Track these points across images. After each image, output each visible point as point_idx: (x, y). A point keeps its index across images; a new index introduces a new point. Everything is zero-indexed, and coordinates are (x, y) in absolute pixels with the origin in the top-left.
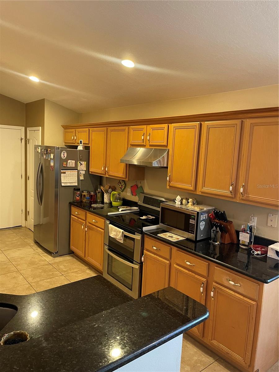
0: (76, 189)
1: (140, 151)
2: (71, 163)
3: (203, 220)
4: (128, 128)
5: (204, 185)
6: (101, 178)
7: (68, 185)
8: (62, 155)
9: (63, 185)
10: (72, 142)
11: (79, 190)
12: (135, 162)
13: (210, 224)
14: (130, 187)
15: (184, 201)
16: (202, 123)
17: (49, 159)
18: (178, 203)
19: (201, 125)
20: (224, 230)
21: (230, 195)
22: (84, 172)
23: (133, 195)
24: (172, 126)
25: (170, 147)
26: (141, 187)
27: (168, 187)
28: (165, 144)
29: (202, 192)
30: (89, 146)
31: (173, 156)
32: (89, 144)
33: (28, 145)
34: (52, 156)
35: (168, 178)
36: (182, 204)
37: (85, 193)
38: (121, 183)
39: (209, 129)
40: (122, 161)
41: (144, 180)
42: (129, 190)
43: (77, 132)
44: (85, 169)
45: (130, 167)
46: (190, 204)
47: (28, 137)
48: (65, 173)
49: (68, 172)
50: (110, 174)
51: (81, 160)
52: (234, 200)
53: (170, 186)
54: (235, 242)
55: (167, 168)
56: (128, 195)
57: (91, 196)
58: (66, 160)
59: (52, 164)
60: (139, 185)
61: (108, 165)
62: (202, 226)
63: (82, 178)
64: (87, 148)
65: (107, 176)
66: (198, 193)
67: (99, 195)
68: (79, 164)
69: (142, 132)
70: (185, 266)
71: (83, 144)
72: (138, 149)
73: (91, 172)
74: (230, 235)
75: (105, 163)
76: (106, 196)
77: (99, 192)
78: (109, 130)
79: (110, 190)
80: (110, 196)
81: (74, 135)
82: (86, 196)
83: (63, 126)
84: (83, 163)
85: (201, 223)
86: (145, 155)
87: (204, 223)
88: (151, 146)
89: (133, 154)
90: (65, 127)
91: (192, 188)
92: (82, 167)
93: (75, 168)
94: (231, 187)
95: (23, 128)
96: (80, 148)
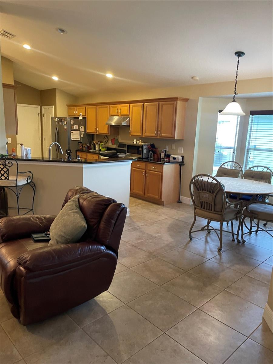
0: (79, 142)
1: (116, 118)
2: (76, 127)
3: (146, 149)
4: (109, 106)
5: (145, 133)
6: (93, 135)
7: (75, 139)
8: (71, 122)
9: (72, 139)
10: (74, 115)
11: (81, 143)
12: (113, 124)
13: (149, 150)
14: (111, 140)
15: (138, 142)
16: (144, 104)
17: (63, 125)
18: (135, 143)
19: (143, 104)
20: (154, 153)
21: (155, 135)
22: (83, 133)
23: (112, 144)
24: (131, 105)
25: (130, 115)
26: (117, 139)
27: (130, 136)
28: (128, 114)
29: (145, 136)
30: (86, 117)
31: (132, 120)
32: (85, 116)
33: (43, 118)
34: (65, 123)
35: (130, 131)
36: (136, 143)
37: (85, 145)
38: (105, 138)
39: (146, 107)
40: (106, 124)
41: (118, 135)
42: (110, 142)
43: (77, 109)
44: (84, 131)
45: (111, 126)
46: (140, 142)
47: (43, 113)
48: (73, 132)
49: (75, 132)
50: (99, 132)
51: (81, 125)
52: (157, 138)
53: (131, 135)
54: (160, 158)
55: (129, 126)
56: (110, 145)
57: (88, 147)
58: (73, 125)
59: (65, 127)
60: (116, 138)
61: (98, 127)
62: (145, 151)
63: (82, 136)
64: (85, 118)
65: (98, 134)
66: (143, 136)
67: (92, 146)
68: (80, 128)
69: (117, 108)
70: (137, 167)
71: (82, 116)
72: (115, 117)
73: (88, 132)
74: (157, 155)
75: (96, 126)
76: (97, 146)
77: (92, 145)
78: (98, 108)
79: (99, 143)
80: (99, 146)
81: (75, 110)
82: (85, 147)
83: (67, 105)
84: (82, 127)
85: (145, 150)
86: (118, 120)
87: (146, 150)
88: (121, 115)
89: (112, 120)
90: (69, 106)
91: (140, 134)
92: (82, 129)
93: (78, 130)
94: (155, 132)
95: (39, 107)
96: (81, 118)
